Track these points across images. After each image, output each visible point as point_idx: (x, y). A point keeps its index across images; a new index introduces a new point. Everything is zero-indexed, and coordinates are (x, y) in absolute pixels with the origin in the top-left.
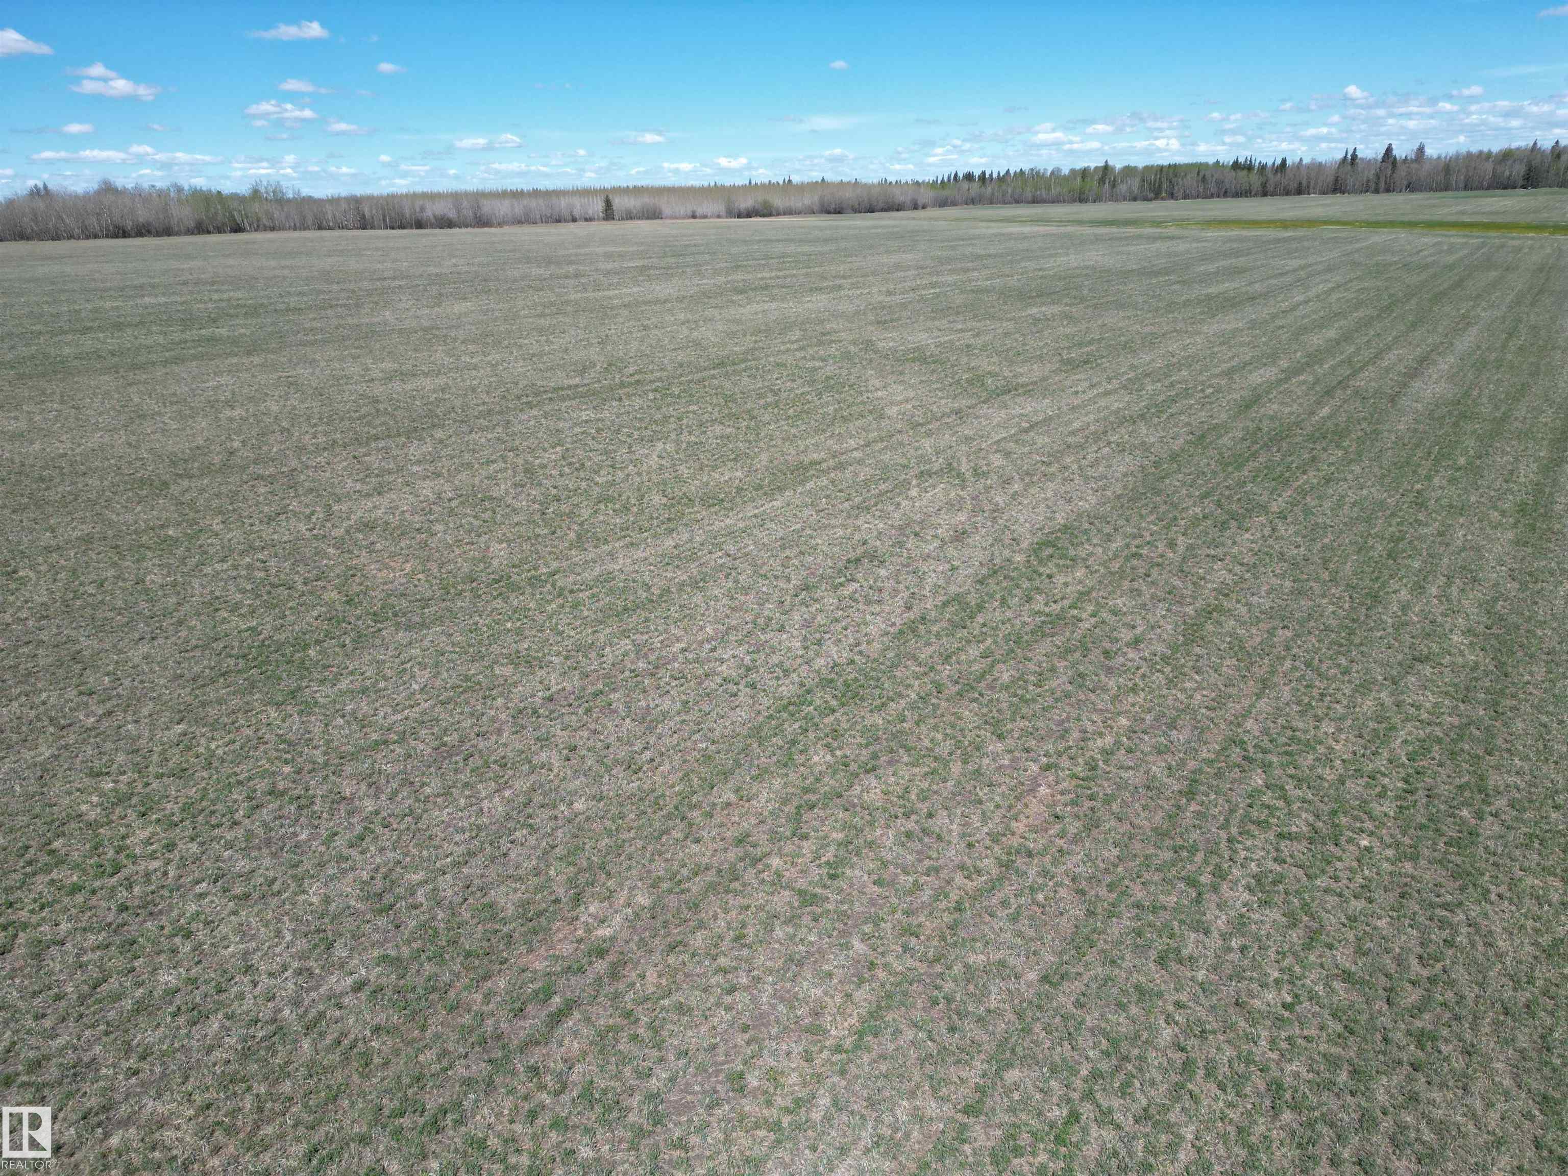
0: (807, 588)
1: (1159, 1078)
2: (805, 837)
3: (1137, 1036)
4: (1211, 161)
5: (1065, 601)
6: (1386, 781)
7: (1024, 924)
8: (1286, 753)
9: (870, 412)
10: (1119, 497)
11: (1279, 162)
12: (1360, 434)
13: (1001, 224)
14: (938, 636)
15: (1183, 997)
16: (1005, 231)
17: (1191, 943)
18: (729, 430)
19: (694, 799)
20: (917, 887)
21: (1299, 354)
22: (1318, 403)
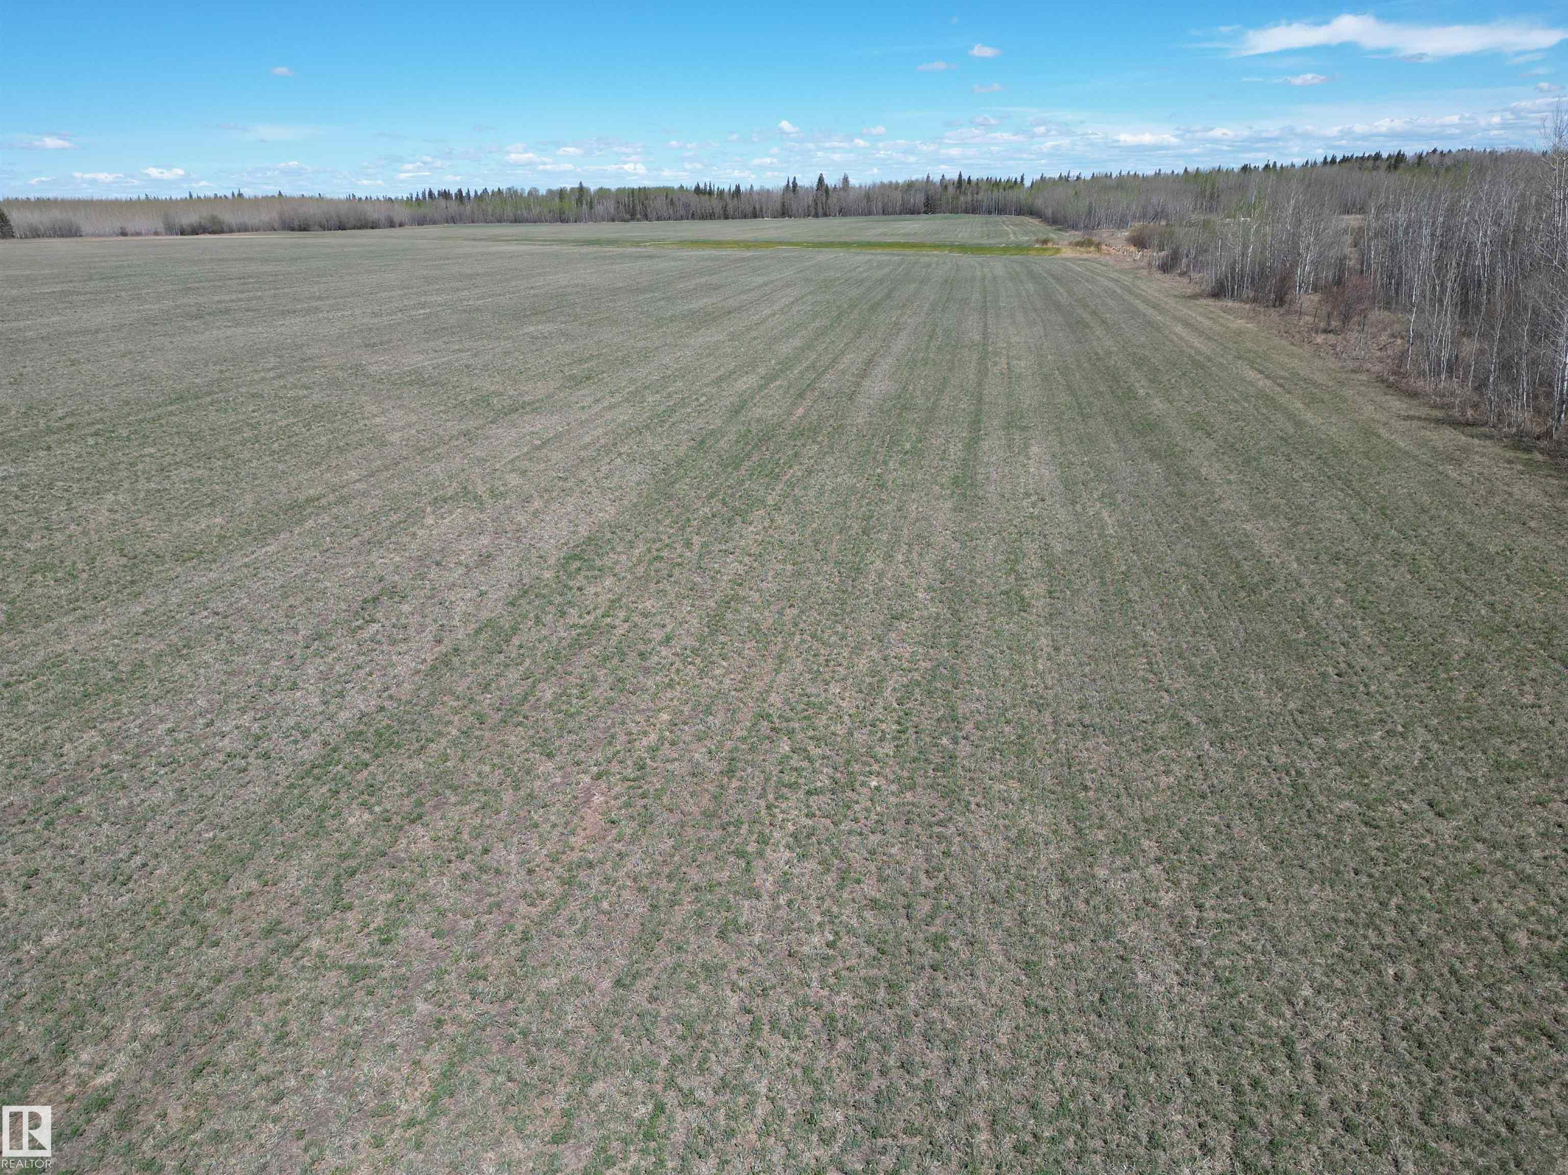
0: (318, 637)
1: (731, 1045)
2: (350, 908)
3: (709, 1011)
4: (676, 186)
5: (598, 611)
6: (884, 726)
7: (592, 937)
8: (805, 718)
9: (370, 440)
10: (635, 505)
11: (733, 188)
12: (830, 429)
13: (486, 243)
14: (474, 665)
15: (745, 963)
16: (493, 249)
17: (746, 910)
18: (200, 472)
19: (206, 898)
20: (480, 928)
21: (773, 362)
22: (794, 404)
